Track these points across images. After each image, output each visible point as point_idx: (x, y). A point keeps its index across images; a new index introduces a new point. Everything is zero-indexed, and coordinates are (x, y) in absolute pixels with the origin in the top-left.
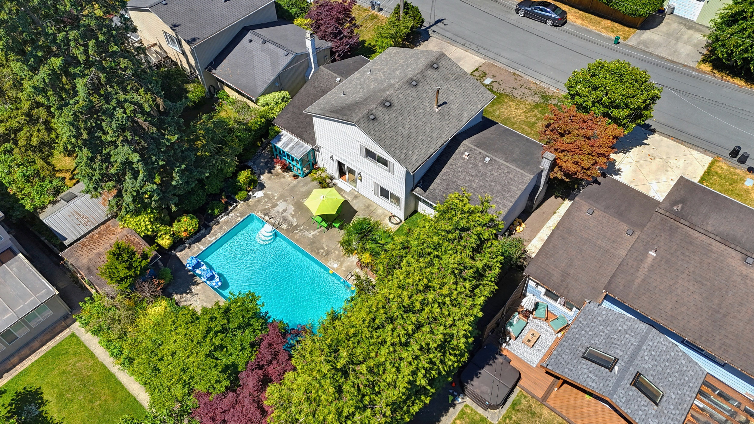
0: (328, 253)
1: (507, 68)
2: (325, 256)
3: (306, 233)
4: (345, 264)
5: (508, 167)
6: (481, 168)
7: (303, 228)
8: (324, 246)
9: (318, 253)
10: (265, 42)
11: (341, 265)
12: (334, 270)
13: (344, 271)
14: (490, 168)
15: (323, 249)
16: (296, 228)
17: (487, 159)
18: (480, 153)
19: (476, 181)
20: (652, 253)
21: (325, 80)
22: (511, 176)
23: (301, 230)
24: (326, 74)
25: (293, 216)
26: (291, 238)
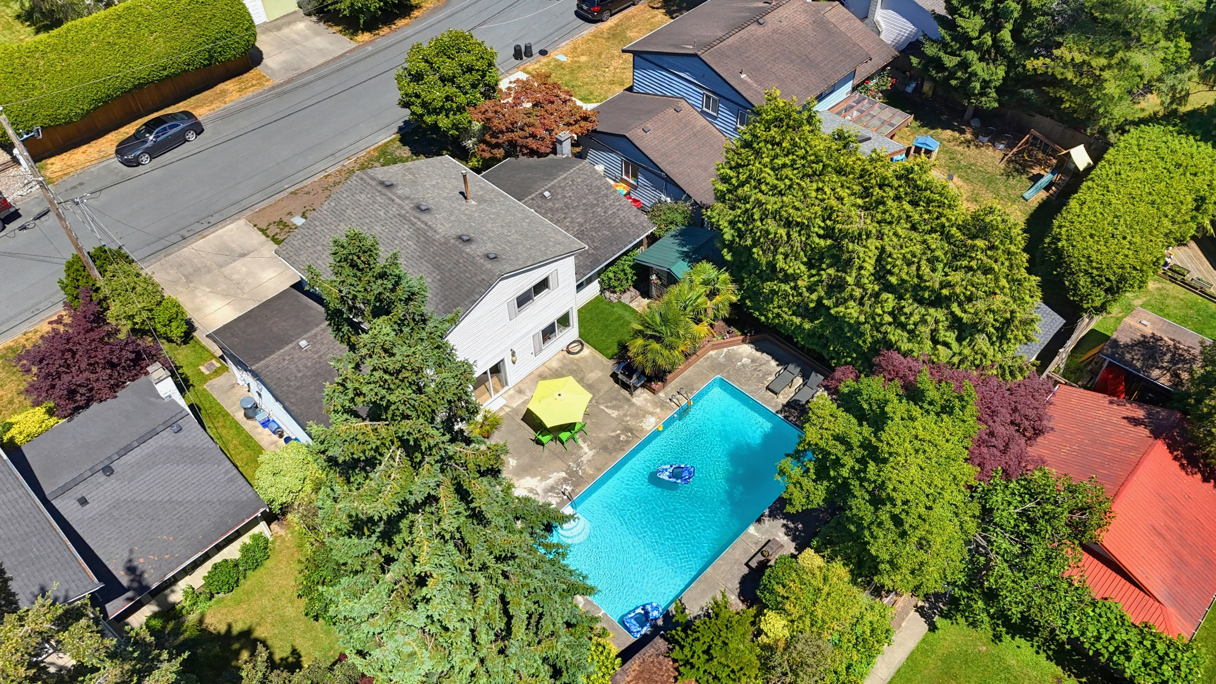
0: (628, 429)
1: (271, 200)
2: (632, 433)
3: (584, 459)
4: (651, 409)
5: (565, 179)
6: (556, 206)
7: (574, 462)
8: (613, 434)
9: (627, 442)
10: (108, 470)
11: (652, 414)
12: (659, 422)
13: (662, 410)
14: (559, 197)
15: (618, 436)
16: (572, 474)
17: (547, 194)
18: (533, 199)
19: (574, 216)
20: (743, 76)
21: (293, 366)
22: (579, 180)
23: (578, 465)
24: (278, 363)
25: (544, 478)
26: (593, 479)
